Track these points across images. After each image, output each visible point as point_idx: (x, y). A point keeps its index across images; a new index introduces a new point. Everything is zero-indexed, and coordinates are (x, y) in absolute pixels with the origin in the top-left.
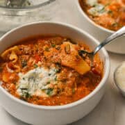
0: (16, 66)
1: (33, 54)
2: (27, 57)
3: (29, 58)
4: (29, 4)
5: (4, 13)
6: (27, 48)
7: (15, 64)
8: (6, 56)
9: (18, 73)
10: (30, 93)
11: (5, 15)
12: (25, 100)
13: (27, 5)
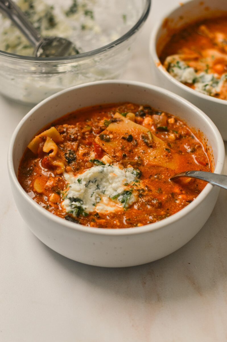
0: (55, 163)
1: (83, 138)
2: (75, 144)
3: (78, 146)
4: (77, 52)
5: (33, 69)
6: (72, 130)
7: (54, 159)
8: (37, 145)
9: (61, 174)
10: (84, 207)
11: (35, 73)
12: (74, 220)
13: (73, 53)
